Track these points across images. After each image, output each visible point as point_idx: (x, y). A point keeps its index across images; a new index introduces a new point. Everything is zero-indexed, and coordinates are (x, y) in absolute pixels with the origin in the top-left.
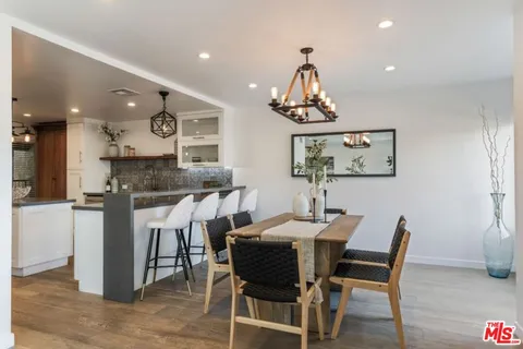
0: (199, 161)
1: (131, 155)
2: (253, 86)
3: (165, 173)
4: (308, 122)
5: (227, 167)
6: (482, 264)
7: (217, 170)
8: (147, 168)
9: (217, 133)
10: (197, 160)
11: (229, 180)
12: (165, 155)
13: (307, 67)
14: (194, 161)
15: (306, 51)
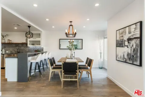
0: (34, 45)
1: (11, 42)
2: (53, 27)
3: (22, 48)
4: (69, 37)
5: (42, 47)
6: (98, 66)
7: (39, 47)
8: (16, 46)
9: (40, 37)
10: (33, 44)
11: (43, 50)
12: (23, 43)
13: (71, 25)
14: (32, 45)
15: (71, 22)
